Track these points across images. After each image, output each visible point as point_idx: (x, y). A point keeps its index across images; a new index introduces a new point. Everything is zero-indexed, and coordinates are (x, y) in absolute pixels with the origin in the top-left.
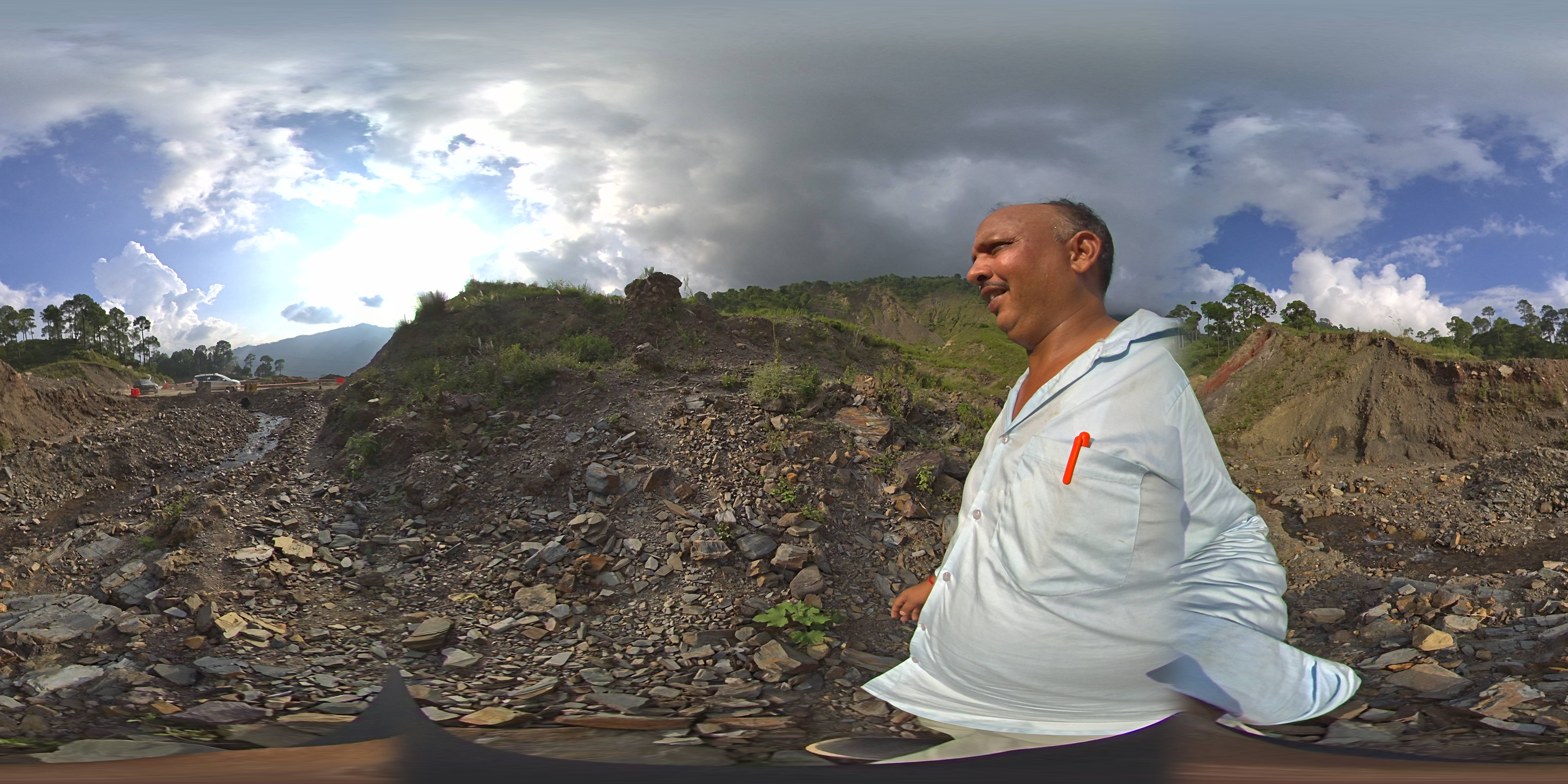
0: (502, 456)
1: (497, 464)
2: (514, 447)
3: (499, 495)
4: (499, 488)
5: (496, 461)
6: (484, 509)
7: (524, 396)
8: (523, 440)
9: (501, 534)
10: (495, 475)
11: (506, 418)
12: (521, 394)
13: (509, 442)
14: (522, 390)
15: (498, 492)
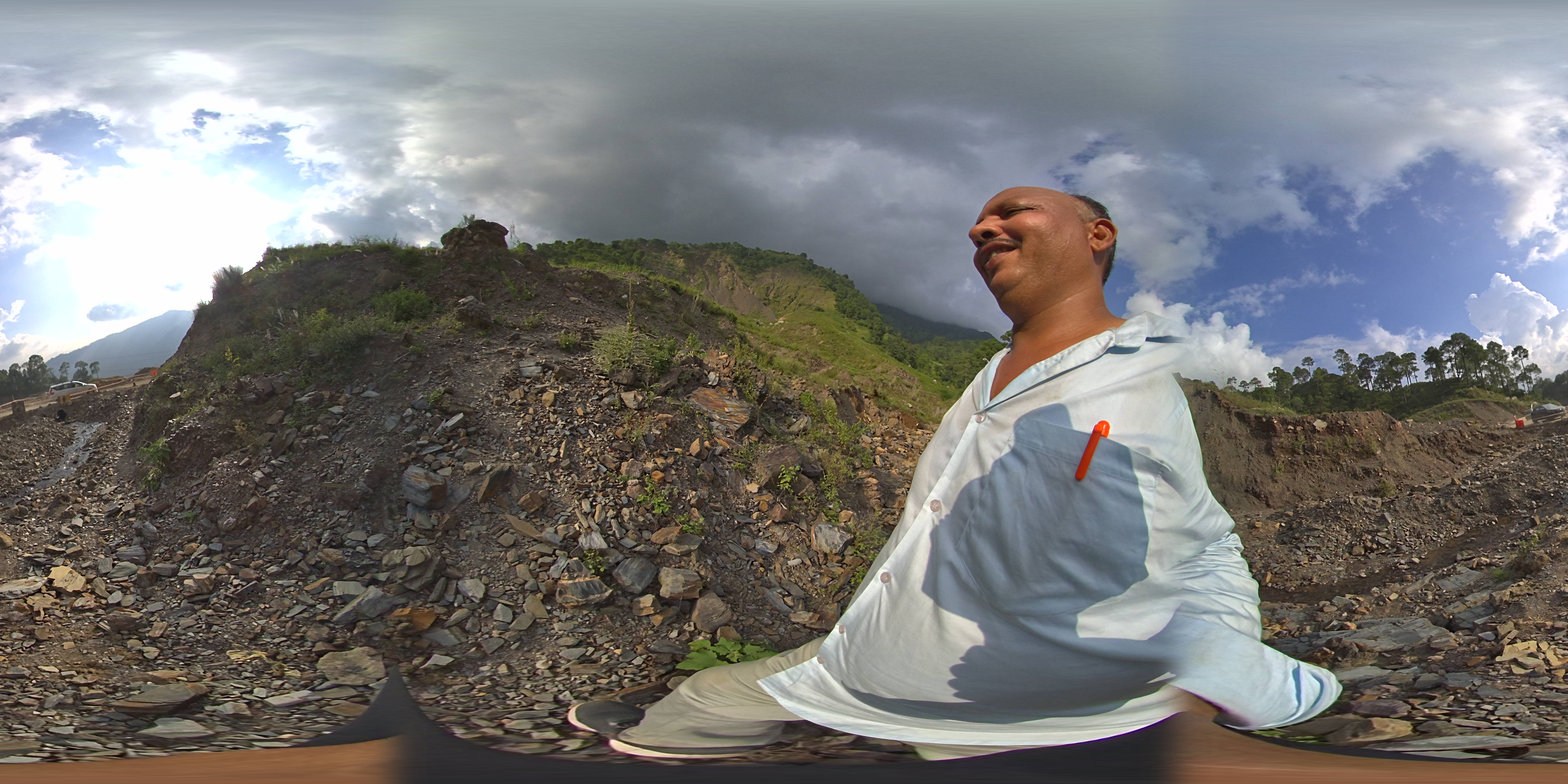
0: (311, 453)
1: (305, 464)
2: (325, 440)
3: (309, 507)
4: (308, 499)
5: (303, 460)
6: (291, 528)
7: (335, 370)
8: (334, 430)
9: (310, 566)
10: (304, 480)
11: (314, 399)
12: (331, 369)
13: (319, 433)
14: (331, 363)
15: (306, 504)
